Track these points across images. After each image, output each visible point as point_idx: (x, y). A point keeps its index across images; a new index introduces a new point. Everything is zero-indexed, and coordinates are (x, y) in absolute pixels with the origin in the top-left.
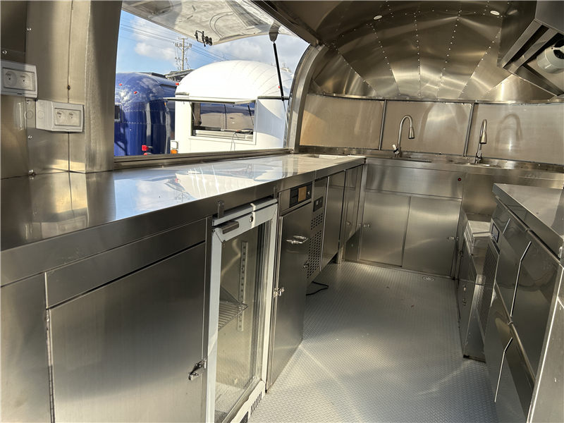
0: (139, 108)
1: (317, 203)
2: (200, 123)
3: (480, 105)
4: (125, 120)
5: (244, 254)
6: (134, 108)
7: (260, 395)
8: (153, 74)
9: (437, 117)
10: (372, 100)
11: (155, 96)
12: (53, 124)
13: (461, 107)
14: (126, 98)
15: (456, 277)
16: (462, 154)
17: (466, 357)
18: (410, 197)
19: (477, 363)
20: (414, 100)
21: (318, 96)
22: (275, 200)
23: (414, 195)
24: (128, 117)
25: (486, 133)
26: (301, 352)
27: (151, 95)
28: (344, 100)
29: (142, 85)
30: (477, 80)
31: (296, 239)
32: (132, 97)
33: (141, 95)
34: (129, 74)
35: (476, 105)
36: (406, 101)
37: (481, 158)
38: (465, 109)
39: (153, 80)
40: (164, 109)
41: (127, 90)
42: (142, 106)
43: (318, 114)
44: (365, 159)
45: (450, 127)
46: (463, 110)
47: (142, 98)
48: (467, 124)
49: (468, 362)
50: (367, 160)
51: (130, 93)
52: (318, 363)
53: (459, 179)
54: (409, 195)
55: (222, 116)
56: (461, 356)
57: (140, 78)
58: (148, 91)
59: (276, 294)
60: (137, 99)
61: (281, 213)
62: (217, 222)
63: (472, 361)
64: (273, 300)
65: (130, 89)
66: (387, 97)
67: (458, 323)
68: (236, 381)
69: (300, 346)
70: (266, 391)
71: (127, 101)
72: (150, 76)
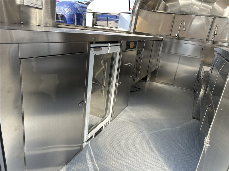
0: (72, 16)
1: (139, 52)
2: (96, 23)
3: (216, 18)
4: (67, 21)
5: (106, 66)
6: (70, 16)
7: (108, 122)
8: (79, 2)
9: (197, 22)
10: (169, 13)
11: (79, 12)
12: (30, 3)
13: (208, 18)
14: (67, 12)
15: (196, 90)
16: (206, 39)
17: (194, 118)
18: (180, 56)
19: (198, 120)
20: (187, 14)
21: (145, 10)
22: (119, 44)
23: (182, 55)
24: (67, 20)
25: (217, 30)
26: (127, 110)
27: (77, 11)
28: (156, 13)
29: (74, 6)
30: (217, 5)
31: (128, 64)
32: (69, 11)
33: (73, 11)
34: (69, 2)
35: (215, 18)
36: (184, 14)
37: (214, 41)
38: (210, 19)
39: (78, 4)
40: (82, 17)
41: (67, 8)
42: (73, 15)
43: (145, 18)
44: (163, 38)
45: (202, 27)
46: (209, 20)
47: (74, 12)
48: (209, 26)
49: (194, 120)
50: (163, 39)
51: (69, 10)
52: (133, 114)
53: (202, 49)
54: (180, 55)
55: (106, 22)
56: (192, 117)
57: (74, 4)
58: (76, 9)
59: (117, 84)
60: (71, 12)
61: (122, 51)
62: (92, 46)
63: (196, 120)
64: (116, 86)
65: (69, 8)
66: (175, 12)
67: (193, 107)
68: (99, 116)
69: (127, 108)
70: (111, 121)
71: (67, 13)
72: (77, 3)
